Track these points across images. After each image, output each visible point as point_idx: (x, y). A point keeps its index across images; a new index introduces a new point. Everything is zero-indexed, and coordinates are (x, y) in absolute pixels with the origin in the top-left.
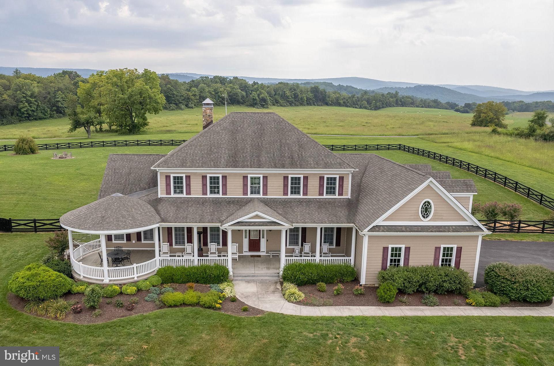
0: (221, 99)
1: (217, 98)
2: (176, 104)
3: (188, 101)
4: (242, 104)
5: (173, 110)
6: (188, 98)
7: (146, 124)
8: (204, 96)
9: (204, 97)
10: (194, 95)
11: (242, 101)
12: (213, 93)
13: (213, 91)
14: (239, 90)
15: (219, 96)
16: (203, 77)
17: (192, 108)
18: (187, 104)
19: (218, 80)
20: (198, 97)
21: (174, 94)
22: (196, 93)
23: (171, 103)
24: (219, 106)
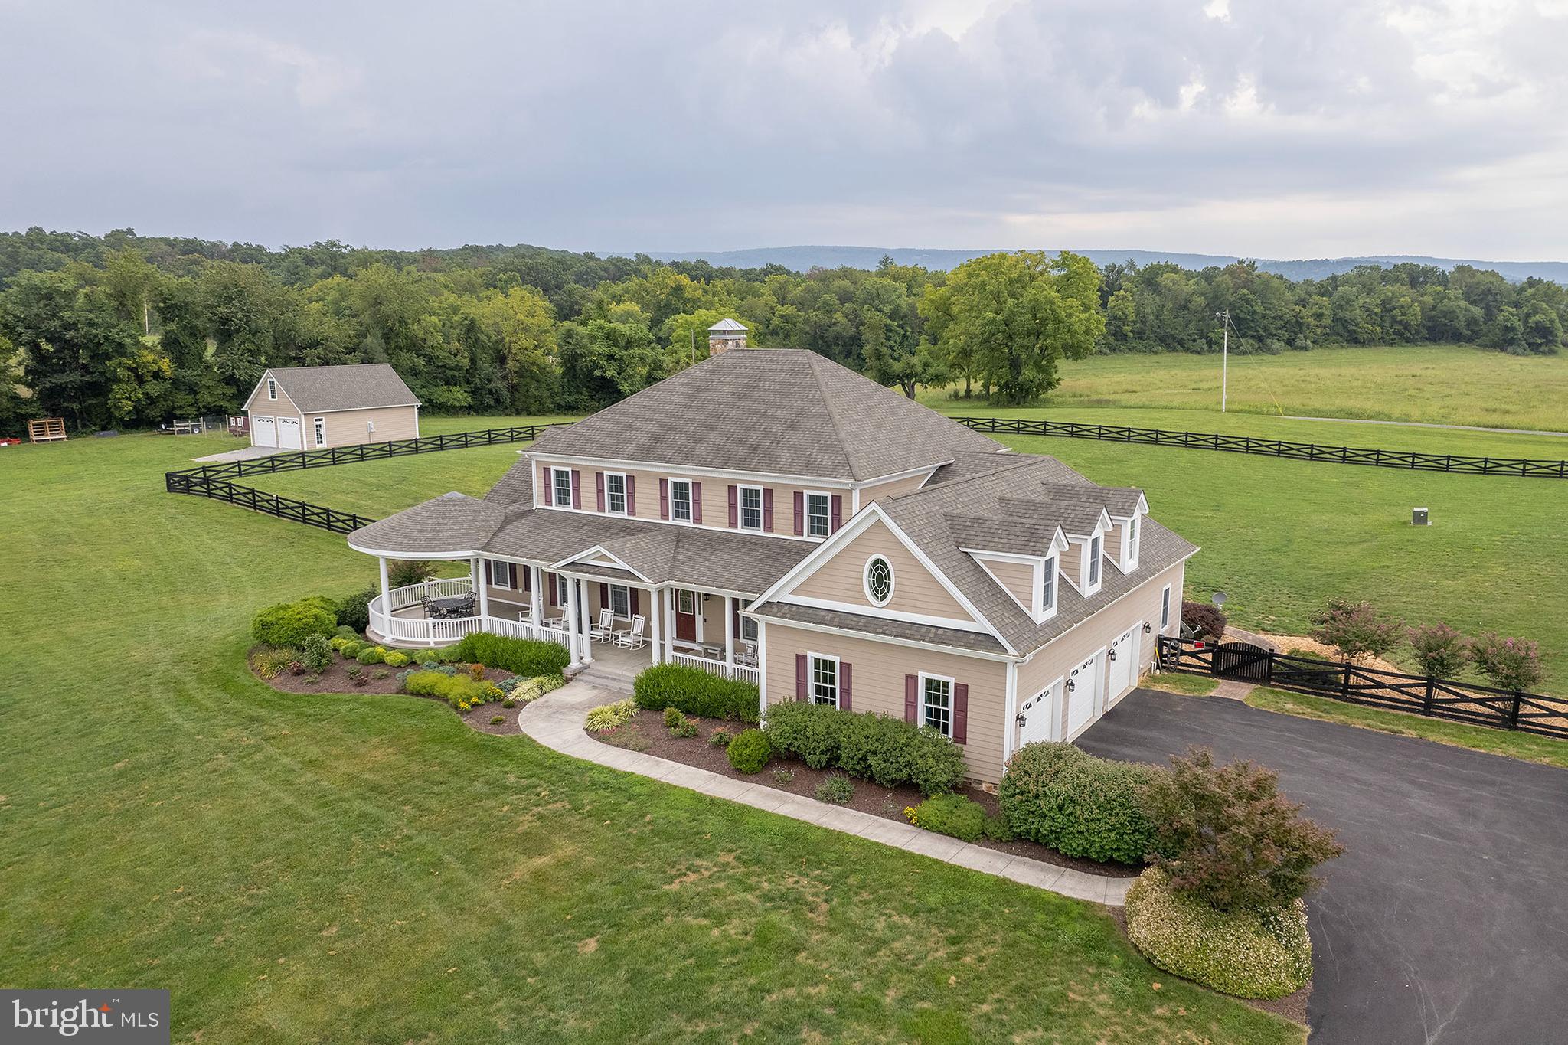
0: (1397, 327)
1: (1387, 323)
2: (1260, 340)
3: (1297, 330)
4: (1470, 340)
5: (1245, 353)
6: (1299, 324)
7: (1050, 385)
8: (1348, 317)
9: (1346, 321)
10: (1319, 316)
11: (1469, 333)
12: (1377, 310)
13: (1377, 306)
14: (1463, 303)
15: (1394, 320)
16: (1365, 268)
17: (1306, 349)
18: (1293, 339)
19: (1403, 275)
20: (1327, 322)
21: (1255, 312)
22: (1323, 310)
23: (1244, 336)
24: (1391, 345)
